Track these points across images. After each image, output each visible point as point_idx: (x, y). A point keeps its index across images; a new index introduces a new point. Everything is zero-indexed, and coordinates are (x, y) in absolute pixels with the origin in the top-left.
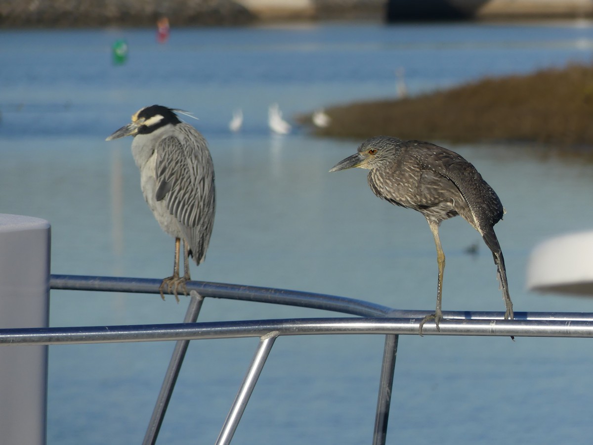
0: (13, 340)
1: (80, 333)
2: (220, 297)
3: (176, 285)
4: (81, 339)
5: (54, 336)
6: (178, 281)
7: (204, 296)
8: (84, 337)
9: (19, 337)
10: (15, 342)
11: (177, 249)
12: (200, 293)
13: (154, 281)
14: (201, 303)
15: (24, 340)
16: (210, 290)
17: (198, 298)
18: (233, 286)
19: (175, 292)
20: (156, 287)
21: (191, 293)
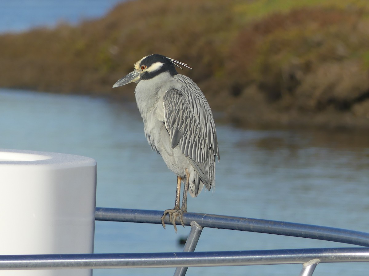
0: (95, 264)
1: (152, 258)
2: (220, 227)
3: (174, 217)
4: (153, 263)
5: (131, 261)
6: (177, 213)
7: (203, 226)
8: (156, 262)
9: (101, 262)
10: (97, 266)
11: (179, 185)
12: (200, 224)
13: (155, 212)
14: (200, 232)
15: (105, 264)
16: (210, 221)
17: (198, 227)
18: (233, 219)
19: (174, 222)
20: (158, 218)
21: (191, 223)
